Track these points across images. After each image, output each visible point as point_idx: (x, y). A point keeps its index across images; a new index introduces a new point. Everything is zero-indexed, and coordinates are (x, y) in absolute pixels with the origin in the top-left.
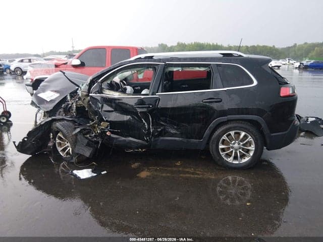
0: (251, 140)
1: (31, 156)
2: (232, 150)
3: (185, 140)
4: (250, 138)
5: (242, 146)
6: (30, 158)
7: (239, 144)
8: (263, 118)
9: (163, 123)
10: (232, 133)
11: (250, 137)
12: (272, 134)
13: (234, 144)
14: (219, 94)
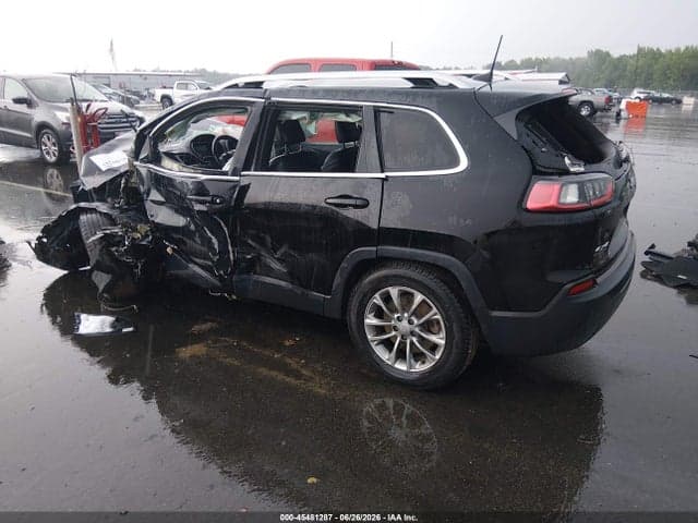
0: (438, 317)
1: (66, 272)
2: (394, 333)
3: (299, 291)
4: (435, 314)
5: (417, 330)
6: (65, 275)
7: (410, 322)
8: (466, 265)
9: (253, 244)
10: (394, 292)
11: (435, 310)
12: (496, 314)
13: (399, 319)
14: (365, 187)
